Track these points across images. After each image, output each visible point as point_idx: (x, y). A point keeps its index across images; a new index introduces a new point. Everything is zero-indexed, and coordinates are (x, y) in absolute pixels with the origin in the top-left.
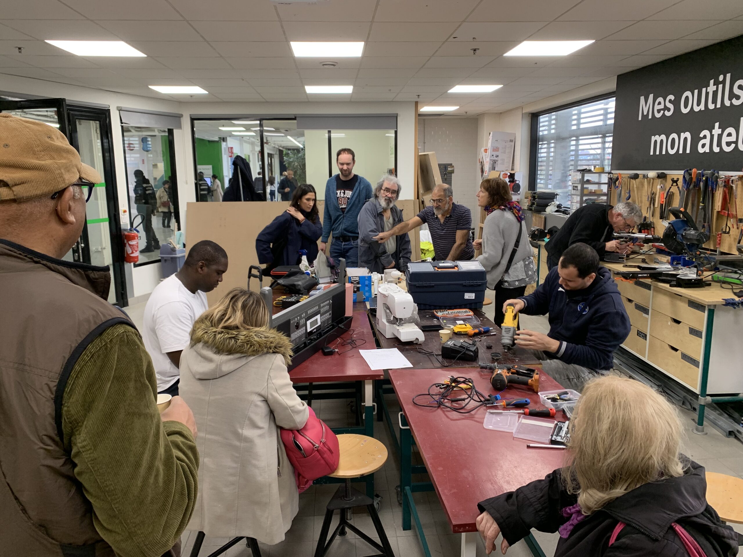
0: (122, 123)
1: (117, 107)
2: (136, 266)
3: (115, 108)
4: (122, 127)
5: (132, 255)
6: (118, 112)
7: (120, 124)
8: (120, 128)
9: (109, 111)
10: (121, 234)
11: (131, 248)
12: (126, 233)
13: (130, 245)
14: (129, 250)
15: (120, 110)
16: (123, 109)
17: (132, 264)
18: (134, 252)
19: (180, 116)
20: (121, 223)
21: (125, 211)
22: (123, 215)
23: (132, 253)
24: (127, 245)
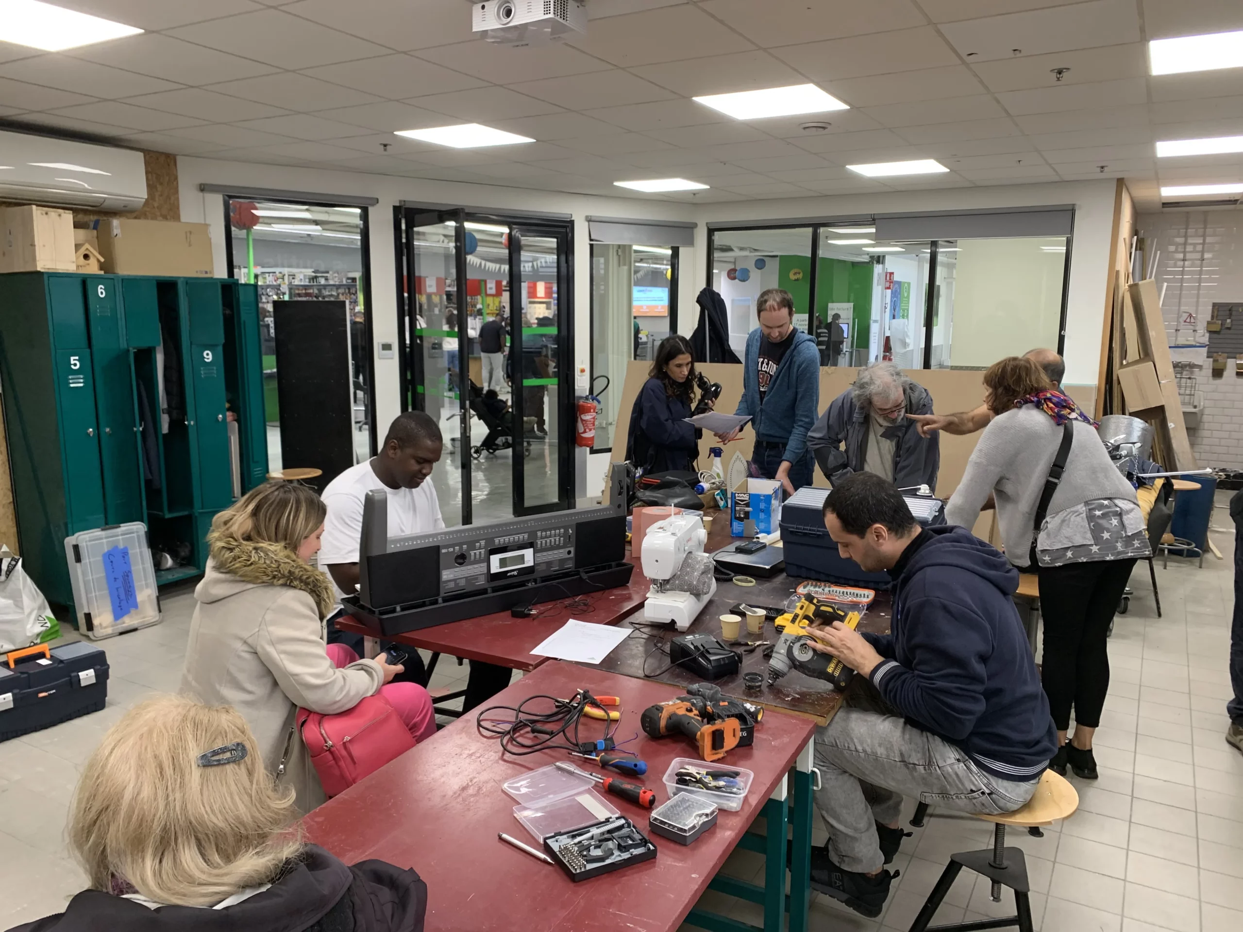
0: (591, 240)
1: (587, 217)
2: (593, 452)
3: (583, 218)
4: (591, 246)
5: (583, 435)
6: (587, 223)
7: (588, 242)
8: (588, 247)
9: (572, 223)
10: (574, 403)
11: (583, 425)
12: (581, 402)
13: (582, 420)
14: (581, 428)
15: (589, 220)
16: (593, 219)
17: (588, 449)
18: (587, 430)
19: (692, 227)
20: (576, 387)
21: (583, 371)
22: (581, 376)
23: (585, 432)
24: (579, 420)
